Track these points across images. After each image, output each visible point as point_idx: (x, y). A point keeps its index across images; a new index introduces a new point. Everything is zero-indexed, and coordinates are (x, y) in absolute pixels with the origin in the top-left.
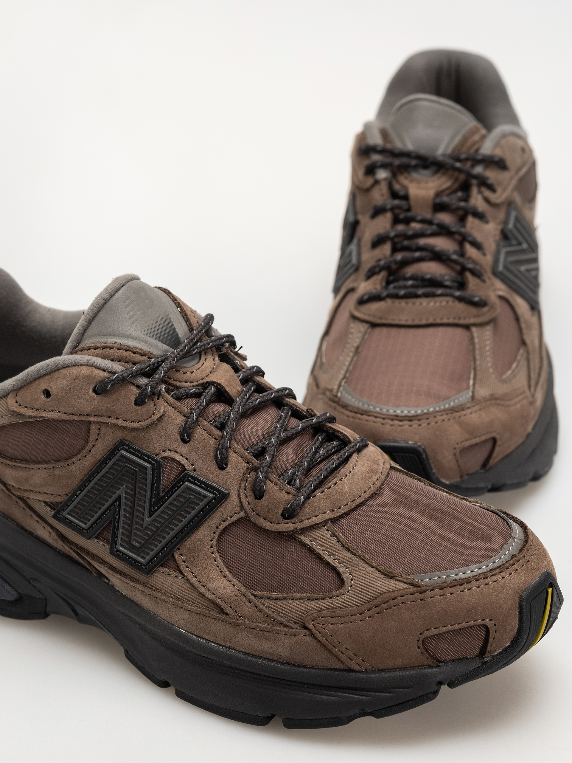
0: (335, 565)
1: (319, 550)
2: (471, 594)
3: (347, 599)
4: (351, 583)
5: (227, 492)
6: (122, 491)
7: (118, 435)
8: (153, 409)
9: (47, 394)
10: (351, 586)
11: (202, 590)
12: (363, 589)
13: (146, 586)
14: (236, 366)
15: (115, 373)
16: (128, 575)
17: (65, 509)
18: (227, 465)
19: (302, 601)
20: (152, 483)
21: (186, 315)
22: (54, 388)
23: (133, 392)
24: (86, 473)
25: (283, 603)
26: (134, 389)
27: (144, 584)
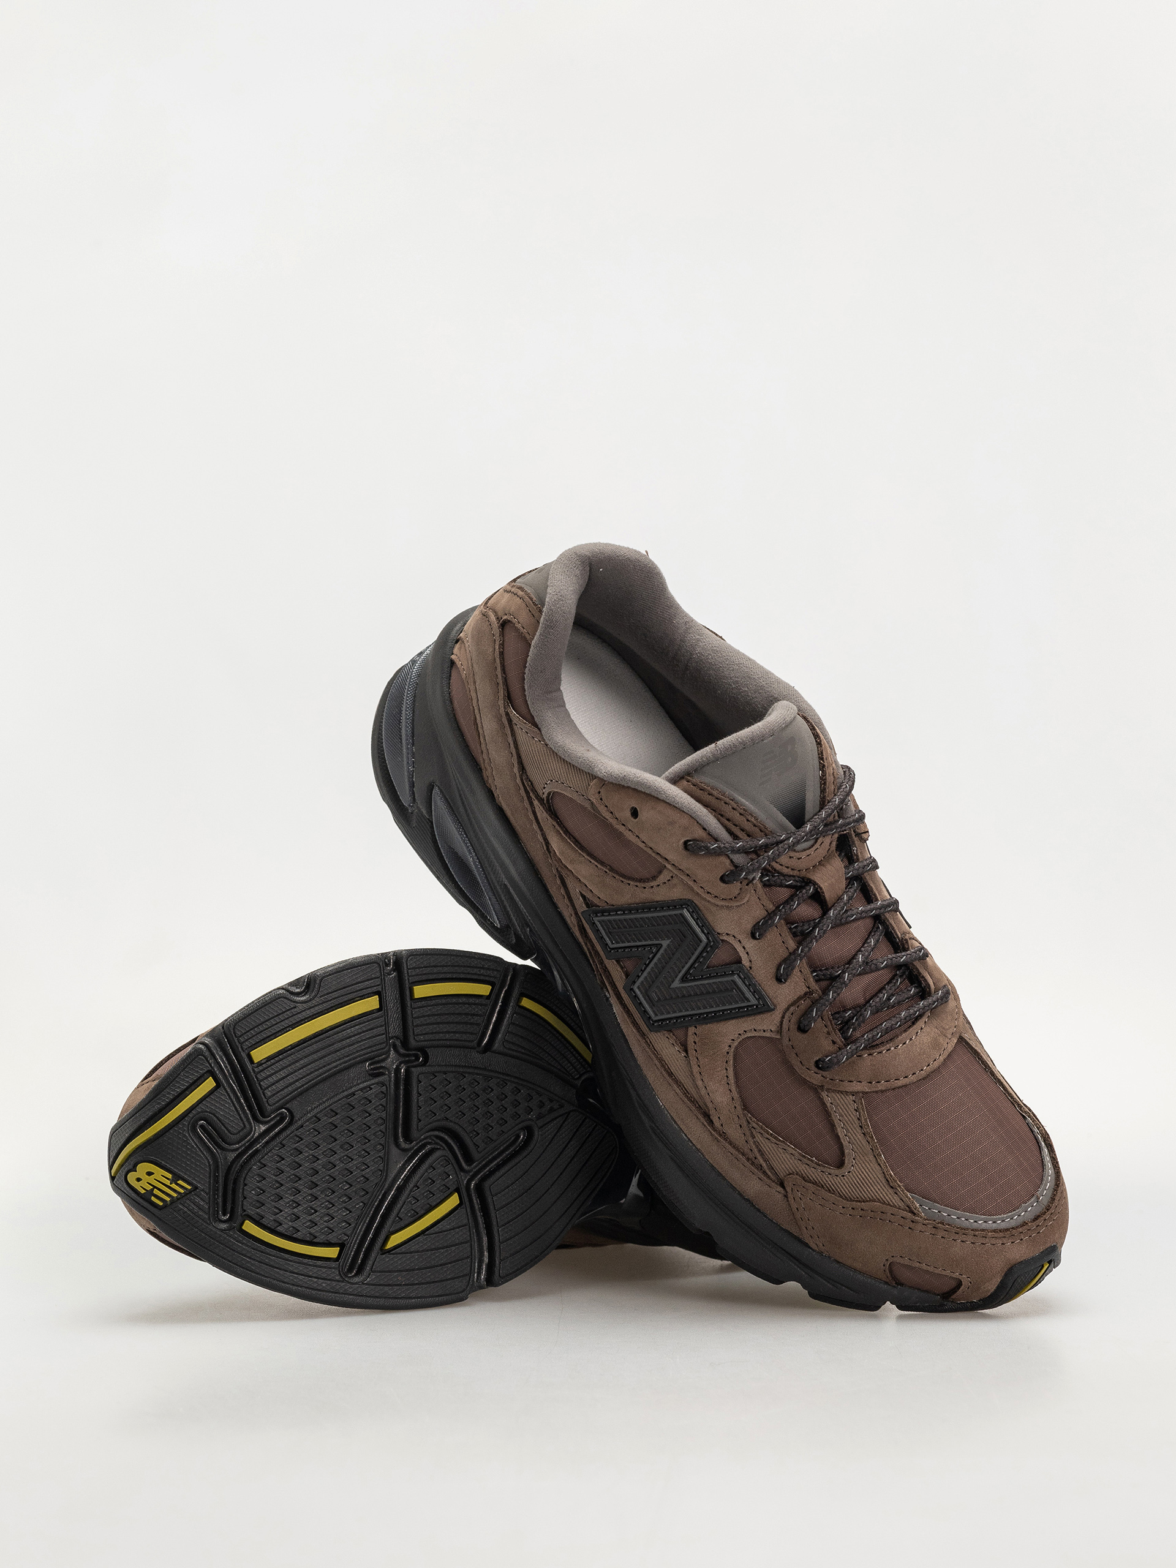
0: (844, 1143)
1: (836, 1118)
2: (962, 1246)
3: (838, 1183)
4: (851, 1169)
5: (772, 1007)
6: (665, 943)
7: (688, 896)
8: (737, 893)
9: (635, 813)
10: (849, 1172)
11: (700, 1083)
12: (859, 1184)
13: (645, 1039)
14: (851, 853)
15: (716, 840)
16: (632, 1015)
17: (599, 915)
18: (786, 981)
19: (793, 1158)
20: (700, 954)
21: (825, 784)
22: (644, 815)
23: (723, 865)
24: (637, 901)
25: (772, 1147)
26: (728, 862)
27: (643, 1035)
